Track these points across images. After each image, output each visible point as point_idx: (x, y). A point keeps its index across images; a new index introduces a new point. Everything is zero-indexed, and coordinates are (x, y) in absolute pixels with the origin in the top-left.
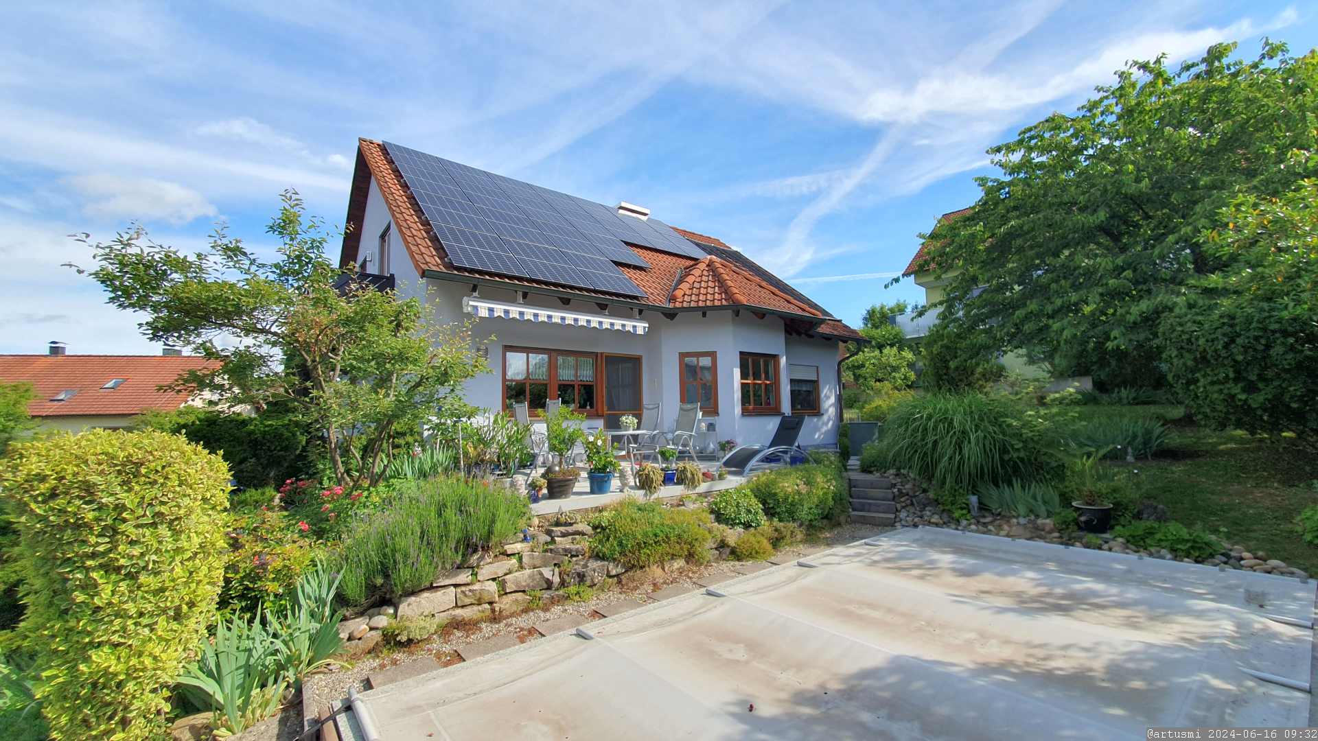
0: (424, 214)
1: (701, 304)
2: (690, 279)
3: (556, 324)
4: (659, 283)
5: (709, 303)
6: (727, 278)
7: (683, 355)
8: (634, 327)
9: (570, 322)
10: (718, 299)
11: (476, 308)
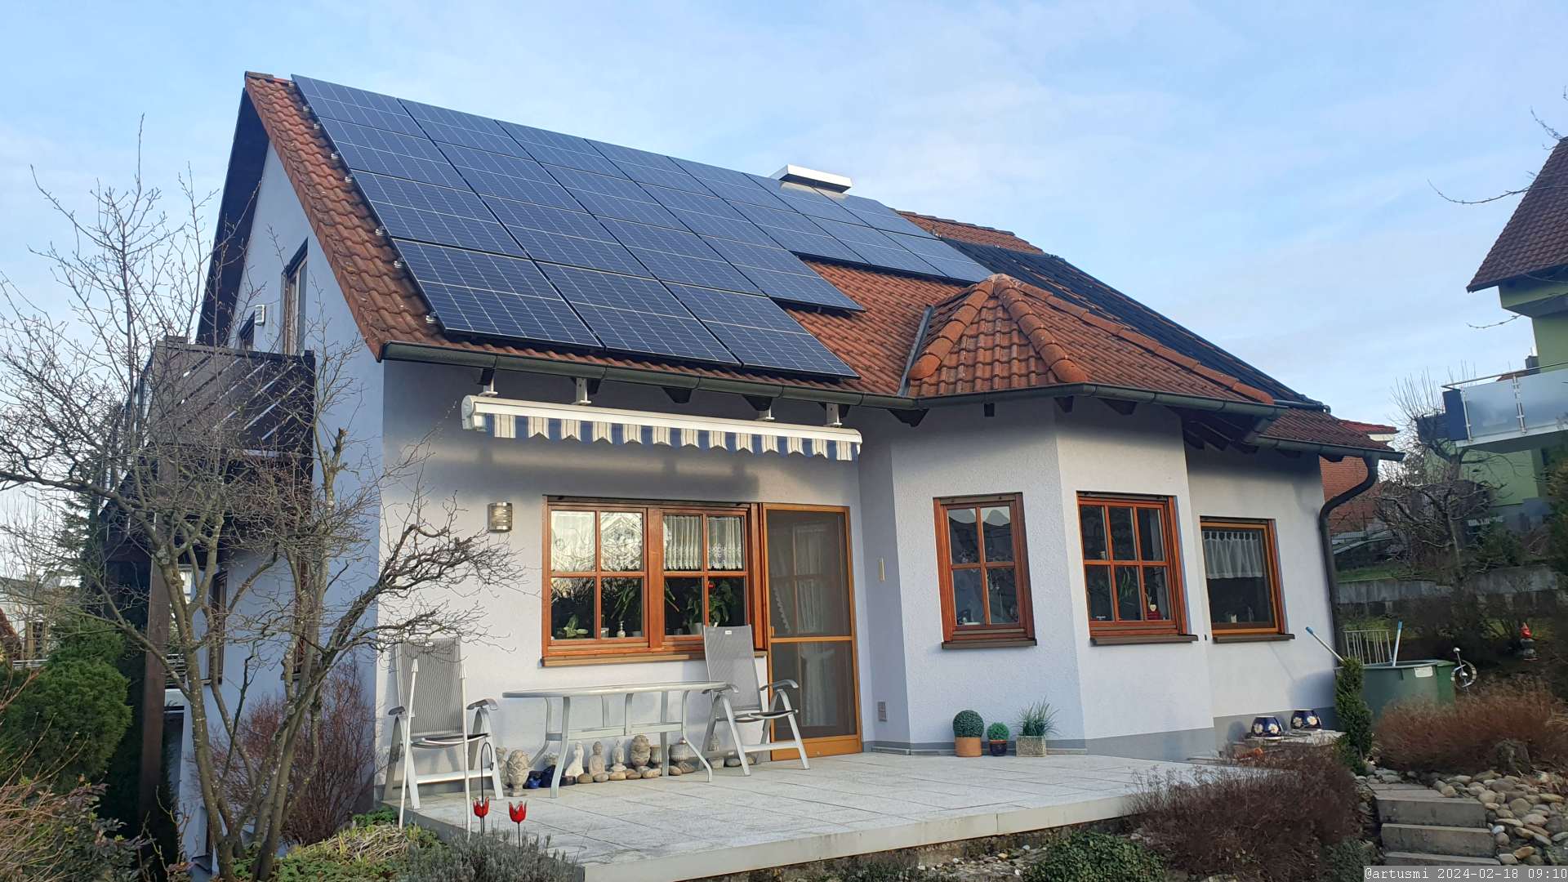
0: (378, 224)
1: (979, 387)
2: (952, 330)
3: (661, 446)
4: (881, 345)
5: (998, 385)
6: (1038, 323)
7: (945, 504)
8: (831, 445)
9: (690, 442)
10: (1019, 372)
11: (490, 418)
